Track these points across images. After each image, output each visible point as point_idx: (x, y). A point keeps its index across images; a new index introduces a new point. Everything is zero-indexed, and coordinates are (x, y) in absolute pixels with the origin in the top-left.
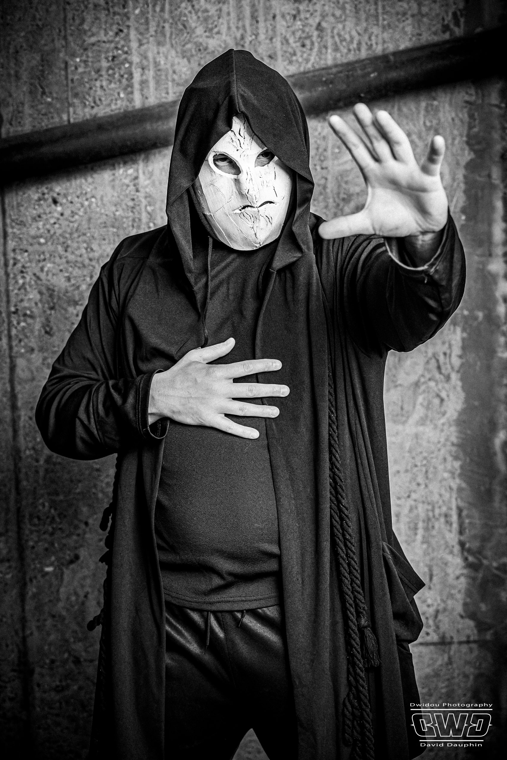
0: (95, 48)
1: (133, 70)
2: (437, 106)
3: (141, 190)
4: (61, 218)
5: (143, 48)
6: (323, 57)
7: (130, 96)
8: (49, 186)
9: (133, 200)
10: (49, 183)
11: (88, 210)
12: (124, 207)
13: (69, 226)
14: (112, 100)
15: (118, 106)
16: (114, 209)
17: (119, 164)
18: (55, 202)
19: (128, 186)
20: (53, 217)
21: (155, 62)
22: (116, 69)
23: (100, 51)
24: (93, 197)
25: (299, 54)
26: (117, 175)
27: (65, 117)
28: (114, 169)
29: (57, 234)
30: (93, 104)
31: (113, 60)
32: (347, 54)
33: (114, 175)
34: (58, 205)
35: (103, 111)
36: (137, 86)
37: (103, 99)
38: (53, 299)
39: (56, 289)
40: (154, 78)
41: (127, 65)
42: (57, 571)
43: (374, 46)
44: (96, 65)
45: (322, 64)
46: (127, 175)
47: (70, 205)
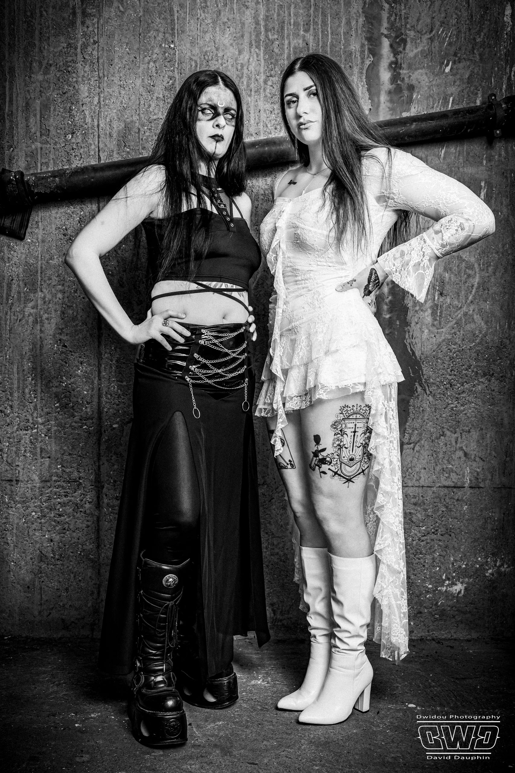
0: (155, 122)
42: (121, 427)
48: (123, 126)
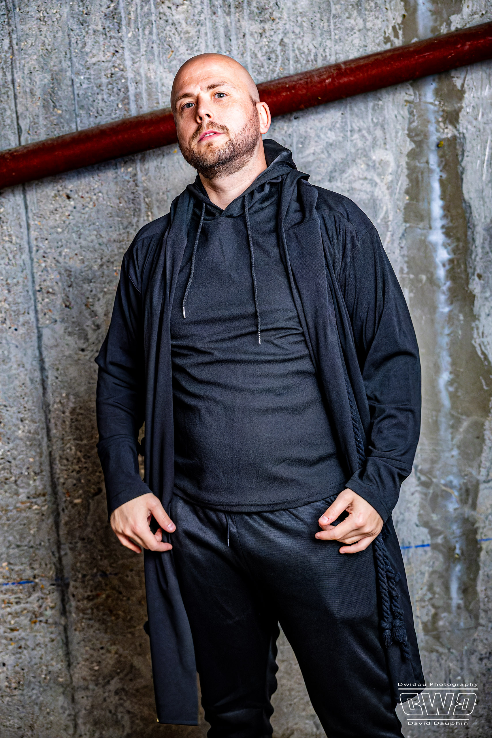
0: (96, 67)
1: (129, 84)
2: (382, 106)
3: (140, 185)
4: (74, 210)
5: (135, 65)
6: (286, 67)
7: (127, 106)
8: (63, 184)
9: (133, 193)
10: (63, 182)
11: (96, 202)
12: (126, 199)
13: (81, 217)
14: (112, 110)
15: (117, 115)
16: (118, 201)
17: (120, 163)
18: (69, 197)
19: (129, 182)
20: (67, 210)
21: (147, 77)
22: (114, 84)
23: (100, 70)
24: (100, 192)
25: (266, 66)
26: (119, 173)
27: (74, 126)
28: (117, 168)
29: (71, 224)
30: (97, 115)
31: (111, 77)
32: (306, 64)
33: (116, 173)
34: (71, 200)
35: (105, 120)
36: (132, 98)
37: (105, 110)
38: (70, 278)
39: (73, 270)
40: (146, 90)
41: (123, 81)
42: (84, 502)
43: (329, 57)
44: (98, 82)
45: (286, 73)
46: (128, 173)
47: (82, 200)
48: (49, 77)
